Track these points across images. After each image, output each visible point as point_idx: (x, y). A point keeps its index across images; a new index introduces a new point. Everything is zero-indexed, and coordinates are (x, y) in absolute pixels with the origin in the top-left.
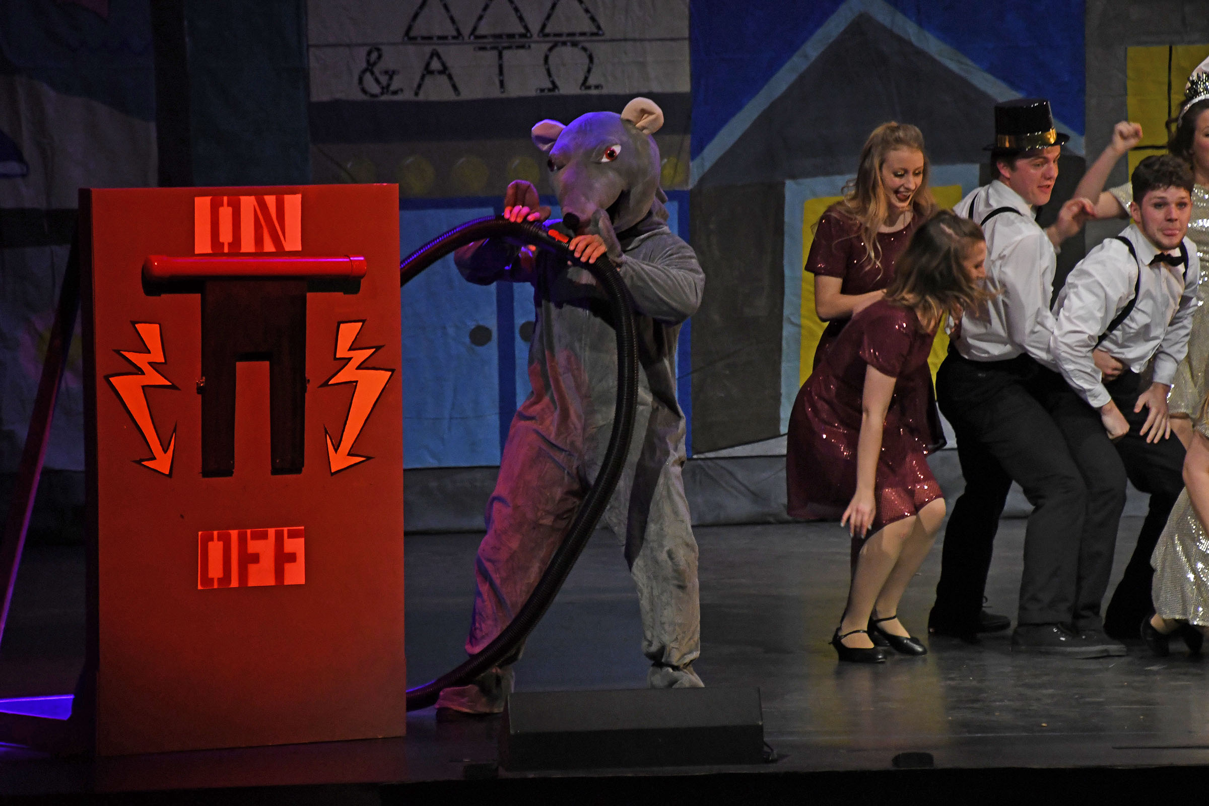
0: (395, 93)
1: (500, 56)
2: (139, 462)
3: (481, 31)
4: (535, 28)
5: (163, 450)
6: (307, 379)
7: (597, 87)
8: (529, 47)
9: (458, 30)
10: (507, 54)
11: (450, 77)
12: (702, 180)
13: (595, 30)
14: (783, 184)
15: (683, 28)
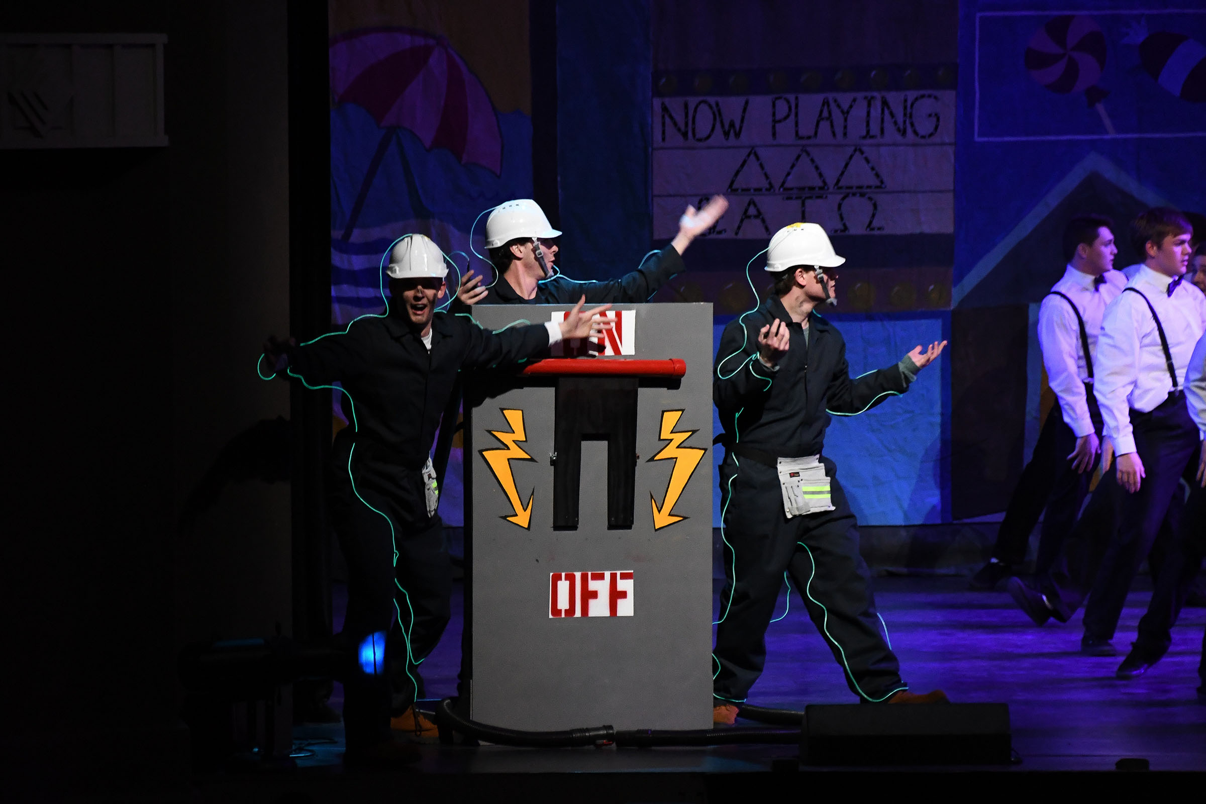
0: (720, 232)
1: (803, 204)
2: (505, 518)
3: (787, 185)
4: (831, 182)
5: (523, 508)
6: (637, 455)
7: (879, 229)
8: (826, 197)
9: (770, 184)
10: (808, 202)
11: (763, 221)
12: (962, 302)
13: (879, 184)
14: (1028, 307)
15: (948, 181)
